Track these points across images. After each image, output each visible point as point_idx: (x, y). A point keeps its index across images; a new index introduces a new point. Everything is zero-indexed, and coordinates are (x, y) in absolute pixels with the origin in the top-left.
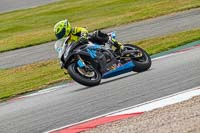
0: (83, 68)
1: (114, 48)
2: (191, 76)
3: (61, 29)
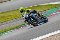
0: (33, 21)
3: (22, 9)
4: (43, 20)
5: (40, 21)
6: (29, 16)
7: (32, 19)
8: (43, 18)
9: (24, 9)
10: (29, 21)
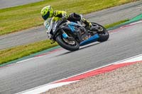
0: (67, 38)
1: (84, 25)
2: (47, 74)
3: (46, 12)
4: (97, 36)
5: (88, 38)
6: (58, 27)
7: (65, 35)
8: (96, 30)
9: (51, 12)
10: (58, 38)
